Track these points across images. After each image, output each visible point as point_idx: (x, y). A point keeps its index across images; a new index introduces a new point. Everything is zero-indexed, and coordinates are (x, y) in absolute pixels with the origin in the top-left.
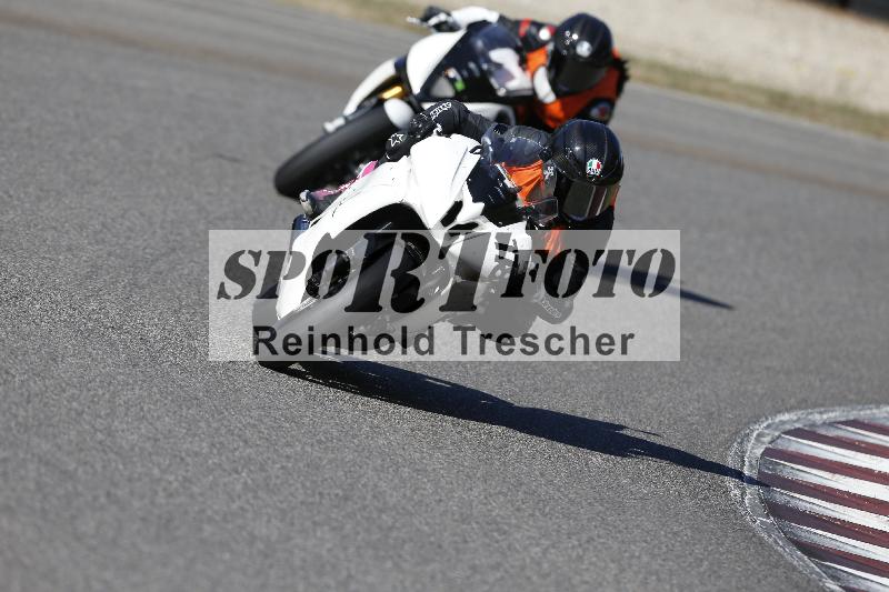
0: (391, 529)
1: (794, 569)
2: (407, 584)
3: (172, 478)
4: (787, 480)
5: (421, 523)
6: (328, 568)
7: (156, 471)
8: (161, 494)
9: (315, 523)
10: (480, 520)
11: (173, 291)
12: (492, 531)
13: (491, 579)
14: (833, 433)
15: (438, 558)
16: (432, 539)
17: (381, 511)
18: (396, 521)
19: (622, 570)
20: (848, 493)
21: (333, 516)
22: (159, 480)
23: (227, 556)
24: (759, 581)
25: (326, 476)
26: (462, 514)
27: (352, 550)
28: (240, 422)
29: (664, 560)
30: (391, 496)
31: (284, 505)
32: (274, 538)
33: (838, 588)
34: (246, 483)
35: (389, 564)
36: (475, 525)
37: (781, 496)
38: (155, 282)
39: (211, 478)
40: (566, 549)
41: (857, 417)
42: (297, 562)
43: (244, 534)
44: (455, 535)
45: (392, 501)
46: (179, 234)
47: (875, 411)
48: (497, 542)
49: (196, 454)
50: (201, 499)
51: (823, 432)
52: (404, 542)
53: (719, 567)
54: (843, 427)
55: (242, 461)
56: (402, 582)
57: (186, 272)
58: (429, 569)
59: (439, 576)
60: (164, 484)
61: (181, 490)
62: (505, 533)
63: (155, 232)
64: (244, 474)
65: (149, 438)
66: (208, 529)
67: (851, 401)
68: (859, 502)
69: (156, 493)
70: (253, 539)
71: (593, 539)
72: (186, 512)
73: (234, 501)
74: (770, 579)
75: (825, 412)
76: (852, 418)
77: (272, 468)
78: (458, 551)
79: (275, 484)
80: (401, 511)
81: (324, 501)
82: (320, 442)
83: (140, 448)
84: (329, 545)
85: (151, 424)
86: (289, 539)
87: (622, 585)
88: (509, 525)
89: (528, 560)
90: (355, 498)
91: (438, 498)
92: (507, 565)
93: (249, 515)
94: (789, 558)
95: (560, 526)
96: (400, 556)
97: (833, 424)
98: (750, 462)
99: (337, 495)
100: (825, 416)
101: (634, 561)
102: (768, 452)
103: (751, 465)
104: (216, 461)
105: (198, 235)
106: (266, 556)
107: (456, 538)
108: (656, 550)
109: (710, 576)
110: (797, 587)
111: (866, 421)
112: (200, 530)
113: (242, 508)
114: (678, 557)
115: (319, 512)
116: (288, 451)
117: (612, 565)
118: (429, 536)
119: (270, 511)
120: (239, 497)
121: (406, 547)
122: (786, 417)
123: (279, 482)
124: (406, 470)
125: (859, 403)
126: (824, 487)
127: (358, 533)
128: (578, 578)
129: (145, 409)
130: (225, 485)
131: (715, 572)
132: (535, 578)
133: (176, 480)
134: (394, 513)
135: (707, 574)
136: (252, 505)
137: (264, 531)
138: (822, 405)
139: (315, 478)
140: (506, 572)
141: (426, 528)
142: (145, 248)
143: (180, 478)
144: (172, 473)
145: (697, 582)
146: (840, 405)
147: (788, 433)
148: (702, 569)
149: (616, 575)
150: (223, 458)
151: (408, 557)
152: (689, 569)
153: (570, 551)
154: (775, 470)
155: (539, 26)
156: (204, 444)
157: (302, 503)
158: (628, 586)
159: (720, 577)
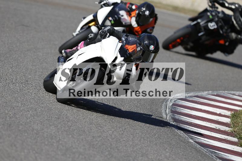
0: (70, 126)
1: (181, 136)
2: (76, 141)
3: (11, 113)
4: (179, 112)
5: (79, 125)
6: (54, 137)
7: (6, 111)
8: (8, 117)
9: (50, 125)
10: (95, 124)
11: (11, 62)
12: (98, 127)
13: (98, 140)
14: (191, 99)
15: (84, 134)
16: (82, 129)
17: (68, 122)
18: (72, 124)
19: (134, 137)
20: (195, 115)
21: (55, 123)
22: (7, 114)
23: (26, 134)
24: (171, 139)
25: (53, 112)
26: (90, 122)
27: (60, 132)
28: (29, 98)
29: (145, 134)
30: (71, 117)
31: (42, 120)
32: (39, 129)
33: (193, 142)
34: (31, 114)
35: (70, 136)
36: (94, 125)
37: (177, 116)
38: (6, 60)
39: (21, 113)
40: (119, 131)
41: (198, 95)
42: (45, 135)
43: (31, 128)
44: (88, 128)
45: (71, 119)
46: (12, 47)
47: (203, 93)
48: (100, 130)
49: (17, 107)
50: (19, 119)
51: (188, 99)
52: (74, 130)
53: (161, 136)
54: (194, 97)
55: (30, 108)
56: (74, 141)
57: (14, 57)
58: (82, 137)
59: (84, 139)
60: (8, 115)
61: (13, 116)
62: (102, 127)
63: (5, 46)
64: (31, 112)
65: (5, 102)
66: (21, 127)
67: (196, 90)
68: (199, 118)
69: (7, 117)
70: (33, 129)
71: (126, 129)
72: (15, 122)
73: (28, 119)
74: (174, 139)
75: (189, 93)
76: (196, 95)
77: (38, 110)
78: (89, 132)
79: (39, 115)
80: (74, 122)
81: (52, 119)
82: (51, 103)
83: (2, 105)
84: (54, 131)
85: (5, 98)
86: (43, 129)
87: (134, 141)
88: (103, 125)
89: (108, 134)
90: (61, 118)
91: (83, 118)
92: (102, 136)
93: (32, 123)
94: (179, 133)
95: (117, 125)
96: (73, 134)
97: (191, 97)
98: (169, 107)
99: (56, 117)
100: (189, 95)
101: (137, 135)
102: (173, 105)
103: (169, 108)
104: (23, 108)
105: (17, 47)
106: (37, 134)
107: (88, 129)
108: (143, 131)
109: (158, 138)
110: (182, 141)
111: (200, 96)
112: (19, 127)
113: (30, 121)
114: (149, 133)
115: (51, 122)
116: (43, 105)
117: (131, 136)
118: (81, 128)
119: (37, 122)
120: (29, 118)
121: (75, 131)
122: (178, 95)
123: (40, 114)
124: (75, 110)
125: (198, 91)
126: (189, 114)
127: (62, 128)
128: (122, 139)
129: (3, 94)
130: (25, 115)
131: (159, 137)
132: (110, 139)
133: (12, 114)
134: (72, 122)
135: (157, 138)
136: (33, 120)
137: (36, 127)
138: (188, 92)
139: (50, 113)
140: (102, 138)
141: (80, 126)
142: (3, 50)
143: (13, 113)
144: (11, 112)
145: (154, 140)
146: (193, 91)
147: (179, 99)
148: (156, 137)
149: (132, 138)
150: (25, 107)
151: (76, 134)
152: (152, 137)
153: (120, 132)
154: (175, 109)
155: (132, 5)
156: (20, 104)
157: (46, 120)
158: (136, 141)
159: (161, 139)
